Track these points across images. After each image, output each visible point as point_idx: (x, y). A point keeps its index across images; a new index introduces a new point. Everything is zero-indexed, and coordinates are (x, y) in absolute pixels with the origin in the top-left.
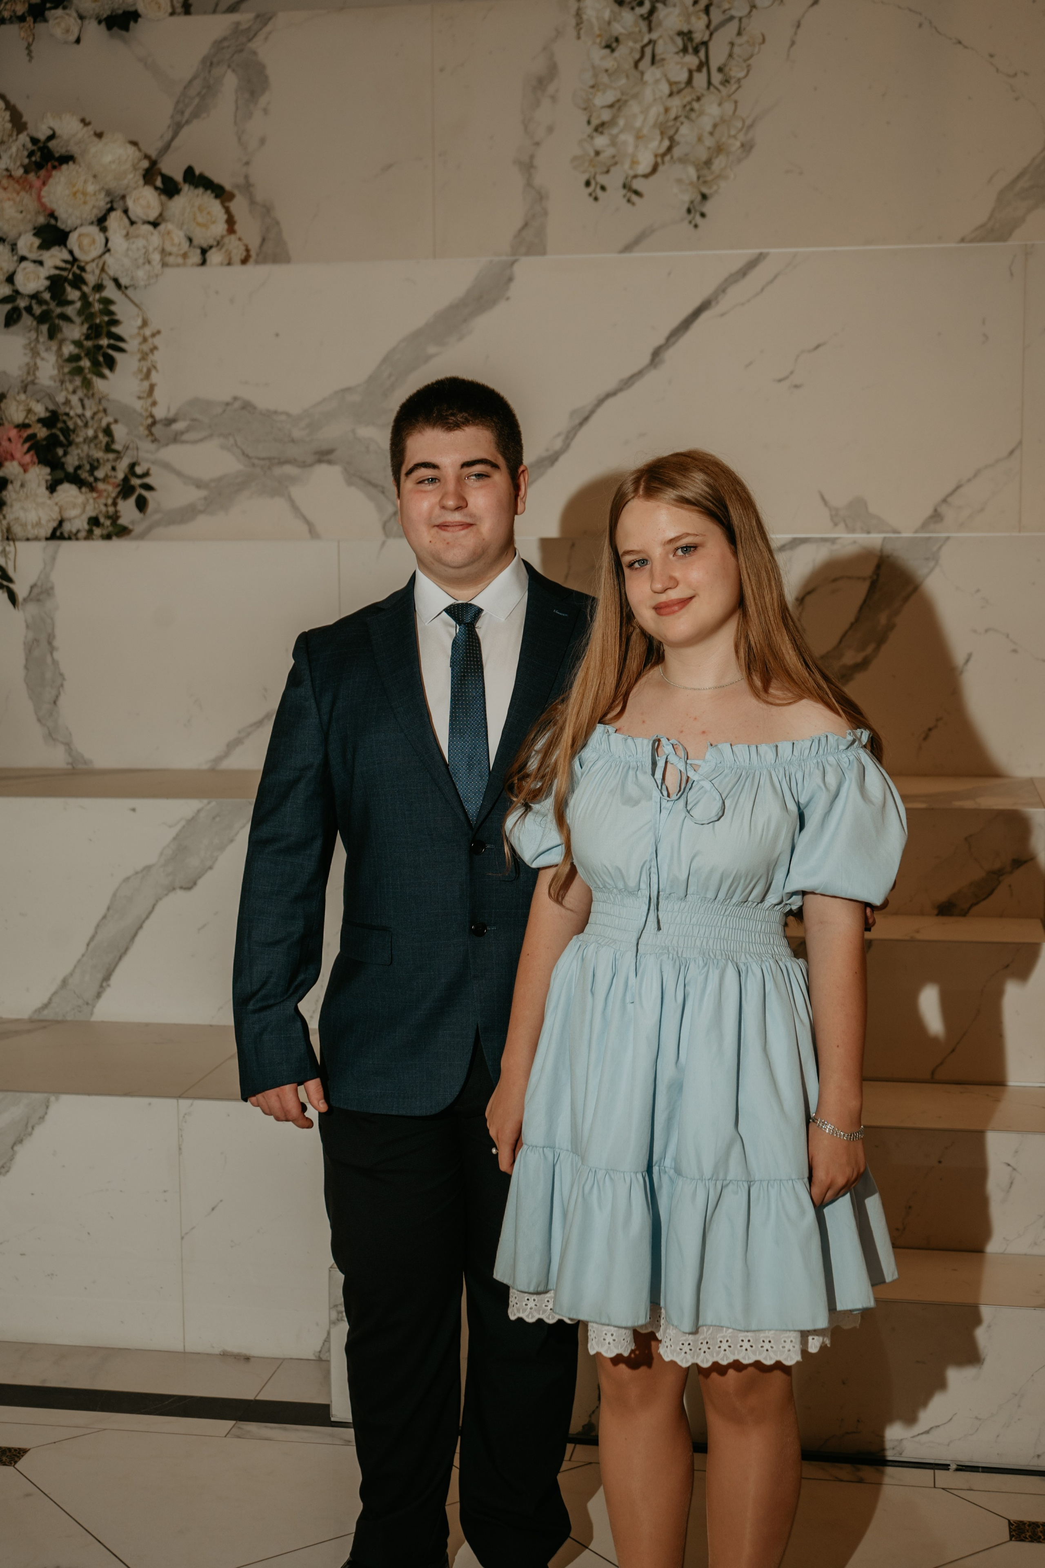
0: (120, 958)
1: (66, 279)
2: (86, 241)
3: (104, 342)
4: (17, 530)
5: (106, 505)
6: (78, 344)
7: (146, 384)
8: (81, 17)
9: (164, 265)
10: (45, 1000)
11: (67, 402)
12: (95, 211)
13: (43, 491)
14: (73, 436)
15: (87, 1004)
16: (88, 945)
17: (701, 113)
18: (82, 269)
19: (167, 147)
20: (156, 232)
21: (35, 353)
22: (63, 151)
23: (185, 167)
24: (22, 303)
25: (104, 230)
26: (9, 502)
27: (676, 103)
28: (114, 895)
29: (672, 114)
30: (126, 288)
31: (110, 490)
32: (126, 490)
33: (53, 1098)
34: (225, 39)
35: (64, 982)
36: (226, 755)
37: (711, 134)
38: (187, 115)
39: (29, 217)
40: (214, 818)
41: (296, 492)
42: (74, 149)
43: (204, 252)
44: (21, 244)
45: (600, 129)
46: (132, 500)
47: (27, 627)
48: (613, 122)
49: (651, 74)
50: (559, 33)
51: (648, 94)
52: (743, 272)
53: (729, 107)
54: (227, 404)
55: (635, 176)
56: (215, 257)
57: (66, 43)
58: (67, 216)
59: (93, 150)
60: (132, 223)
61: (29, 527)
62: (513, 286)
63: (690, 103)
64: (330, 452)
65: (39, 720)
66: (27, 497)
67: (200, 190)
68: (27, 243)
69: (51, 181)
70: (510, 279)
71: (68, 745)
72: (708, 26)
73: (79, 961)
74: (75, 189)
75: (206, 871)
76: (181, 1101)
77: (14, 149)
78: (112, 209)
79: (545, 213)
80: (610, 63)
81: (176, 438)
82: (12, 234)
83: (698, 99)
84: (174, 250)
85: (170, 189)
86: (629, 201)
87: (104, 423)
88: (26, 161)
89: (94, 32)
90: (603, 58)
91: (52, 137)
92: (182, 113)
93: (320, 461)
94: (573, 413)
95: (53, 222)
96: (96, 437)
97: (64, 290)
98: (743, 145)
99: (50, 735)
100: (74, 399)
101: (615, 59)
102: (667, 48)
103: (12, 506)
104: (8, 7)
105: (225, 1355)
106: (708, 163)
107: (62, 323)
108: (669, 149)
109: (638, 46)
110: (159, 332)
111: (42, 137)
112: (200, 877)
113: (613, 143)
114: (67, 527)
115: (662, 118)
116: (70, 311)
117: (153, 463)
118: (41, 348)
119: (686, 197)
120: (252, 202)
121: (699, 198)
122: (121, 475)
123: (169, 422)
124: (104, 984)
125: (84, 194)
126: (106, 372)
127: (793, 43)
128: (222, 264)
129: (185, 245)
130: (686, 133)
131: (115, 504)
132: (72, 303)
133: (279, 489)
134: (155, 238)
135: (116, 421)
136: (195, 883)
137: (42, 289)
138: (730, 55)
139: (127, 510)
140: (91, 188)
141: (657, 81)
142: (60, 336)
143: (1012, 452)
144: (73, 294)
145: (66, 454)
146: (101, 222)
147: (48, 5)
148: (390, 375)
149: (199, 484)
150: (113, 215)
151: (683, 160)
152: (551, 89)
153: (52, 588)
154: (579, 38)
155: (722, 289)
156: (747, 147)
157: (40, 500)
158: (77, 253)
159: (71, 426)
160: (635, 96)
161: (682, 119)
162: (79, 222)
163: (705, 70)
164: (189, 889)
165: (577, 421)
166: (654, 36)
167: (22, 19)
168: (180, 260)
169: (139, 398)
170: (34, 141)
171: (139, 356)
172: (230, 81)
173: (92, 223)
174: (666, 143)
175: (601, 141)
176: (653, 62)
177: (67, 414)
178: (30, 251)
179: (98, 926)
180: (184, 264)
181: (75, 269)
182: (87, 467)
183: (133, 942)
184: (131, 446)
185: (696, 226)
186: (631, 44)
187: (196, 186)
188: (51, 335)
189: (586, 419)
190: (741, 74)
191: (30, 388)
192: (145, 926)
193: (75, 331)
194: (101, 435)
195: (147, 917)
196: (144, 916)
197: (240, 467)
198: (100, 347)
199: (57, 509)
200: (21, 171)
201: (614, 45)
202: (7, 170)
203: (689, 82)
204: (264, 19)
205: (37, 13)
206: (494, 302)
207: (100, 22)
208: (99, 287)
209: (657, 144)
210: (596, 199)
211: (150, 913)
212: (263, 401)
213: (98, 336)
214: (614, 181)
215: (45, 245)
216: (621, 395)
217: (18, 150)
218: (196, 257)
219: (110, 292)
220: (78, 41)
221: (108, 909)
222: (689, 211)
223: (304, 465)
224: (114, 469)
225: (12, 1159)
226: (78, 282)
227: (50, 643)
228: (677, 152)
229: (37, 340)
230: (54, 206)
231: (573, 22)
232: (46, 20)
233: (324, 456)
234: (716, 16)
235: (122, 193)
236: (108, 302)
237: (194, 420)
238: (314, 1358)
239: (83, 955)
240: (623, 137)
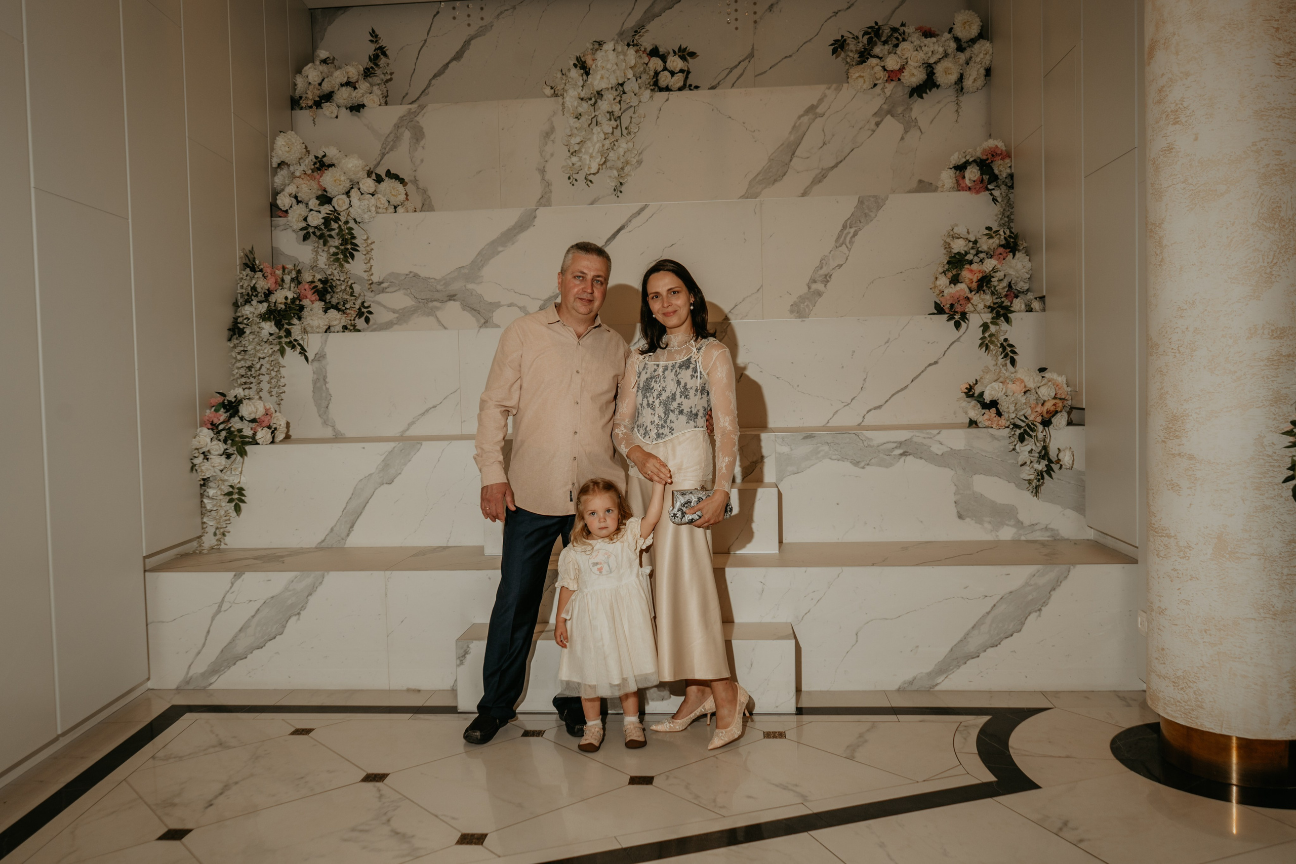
0: (358, 517)
1: (332, 219)
2: (340, 202)
3: (349, 247)
4: (309, 329)
5: (350, 320)
6: (337, 247)
7: (369, 265)
8: (339, 107)
9: (377, 213)
10: (323, 539)
11: (332, 274)
12: (345, 188)
13: (321, 312)
14: (335, 289)
15: (343, 539)
16: (343, 512)
17: (619, 147)
18: (339, 214)
19: (378, 164)
20: (373, 198)
21: (317, 252)
22: (330, 163)
23: (386, 170)
24: (311, 230)
25: (349, 197)
26: (304, 316)
27: (607, 142)
28: (355, 488)
29: (606, 147)
30: (359, 223)
31: (353, 313)
32: (360, 314)
33: (326, 573)
34: (404, 116)
35: (332, 530)
36: (408, 429)
37: (623, 156)
38: (387, 149)
39: (314, 191)
40: (401, 450)
41: (439, 314)
42: (335, 162)
43: (395, 207)
44: (310, 203)
45: (574, 154)
46: (363, 318)
47: (314, 373)
48: (580, 151)
49: (596, 130)
50: (555, 113)
51: (595, 138)
52: (639, 213)
53: (630, 145)
54: (407, 275)
55: (590, 174)
56: (400, 209)
57: (331, 118)
58: (332, 190)
59: (343, 161)
60: (362, 194)
61: (315, 328)
62: (536, 220)
63: (613, 142)
64: (455, 295)
65: (319, 416)
66: (313, 315)
67: (394, 180)
68: (313, 203)
69: (324, 175)
70: (535, 217)
71: (333, 427)
72: (620, 110)
73: (339, 519)
74: (335, 179)
75: (398, 475)
76: (386, 572)
77: (307, 161)
78: (352, 188)
79: (551, 192)
80: (577, 125)
81: (383, 291)
82: (306, 199)
83: (617, 141)
84: (382, 206)
85: (379, 180)
86: (588, 185)
87: (349, 283)
88: (313, 167)
89: (344, 113)
90: (574, 123)
91: (324, 156)
92: (385, 149)
93: (450, 300)
95: (325, 193)
96: (345, 289)
97: (331, 223)
98: (637, 161)
99: (325, 422)
100: (336, 272)
101: (580, 123)
102: (603, 119)
103: (306, 318)
104: (304, 102)
105: (408, 690)
106: (622, 169)
107: (329, 239)
108: (605, 162)
109: (590, 118)
110: (374, 242)
111: (320, 157)
112: (395, 478)
113: (580, 160)
114: (332, 329)
115: (600, 149)
116: (333, 233)
117: (373, 302)
118: (319, 250)
119: (613, 184)
120: (418, 188)
121: (619, 184)
122: (358, 307)
123: (380, 283)
124: (351, 530)
125: (340, 181)
126: (350, 260)
127: (658, 117)
128: (404, 212)
129: (387, 204)
130: (612, 156)
131: (354, 320)
132: (334, 230)
133: (431, 313)
134: (373, 200)
135: (355, 283)
136: (393, 481)
137: (320, 224)
138: (631, 122)
139: (360, 323)
140: (343, 178)
141: (599, 133)
142: (328, 244)
143: (758, 290)
144: (334, 225)
145: (332, 297)
146: (348, 193)
147: (323, 101)
148: (481, 260)
149: (394, 311)
150: (353, 190)
151: (611, 168)
152: (552, 137)
153: (325, 355)
154: (564, 115)
155: (630, 220)
156: (640, 162)
157: (320, 316)
158: (337, 208)
159: (334, 285)
160: (589, 139)
161: (610, 150)
162: (337, 193)
163: (619, 127)
164: (390, 483)
166: (597, 113)
167: (311, 107)
168: (384, 211)
169: (365, 271)
170: (316, 157)
171: (365, 253)
172: (407, 135)
173: (343, 194)
174: (604, 159)
175: (574, 159)
176: (597, 125)
177: (332, 279)
178: (315, 207)
179: (347, 503)
180: (386, 213)
181: (336, 214)
182: (342, 303)
183: (364, 510)
184: (362, 294)
185: (618, 197)
186: (586, 117)
187: (392, 179)
188: (325, 245)
190: (636, 131)
191: (315, 268)
192: (370, 502)
193: (337, 242)
194: (348, 289)
195: (370, 498)
197: (414, 303)
198: (348, 249)
199: (327, 320)
200: (310, 171)
201: (579, 117)
202: (304, 171)
203: (612, 133)
204: (422, 107)
205: (318, 104)
206: (528, 227)
207: (347, 109)
208: (347, 222)
209: (599, 160)
210: (573, 185)
211: (372, 495)
212: (423, 273)
213: (346, 244)
214: (581, 177)
215: (322, 204)
217: (309, 162)
218: (393, 210)
219: (352, 224)
220: (337, 117)
221: (352, 494)
222: (615, 190)
223: (442, 302)
224: (354, 304)
225: (307, 603)
226: (337, 220)
227: (324, 380)
228: (608, 164)
229: (318, 247)
230: (326, 186)
231: (561, 108)
232: (322, 108)
233: (452, 297)
234: (624, 106)
235: (358, 180)
236: (351, 229)
237: (391, 282)
238: (450, 689)
239: (341, 517)
240: (584, 157)
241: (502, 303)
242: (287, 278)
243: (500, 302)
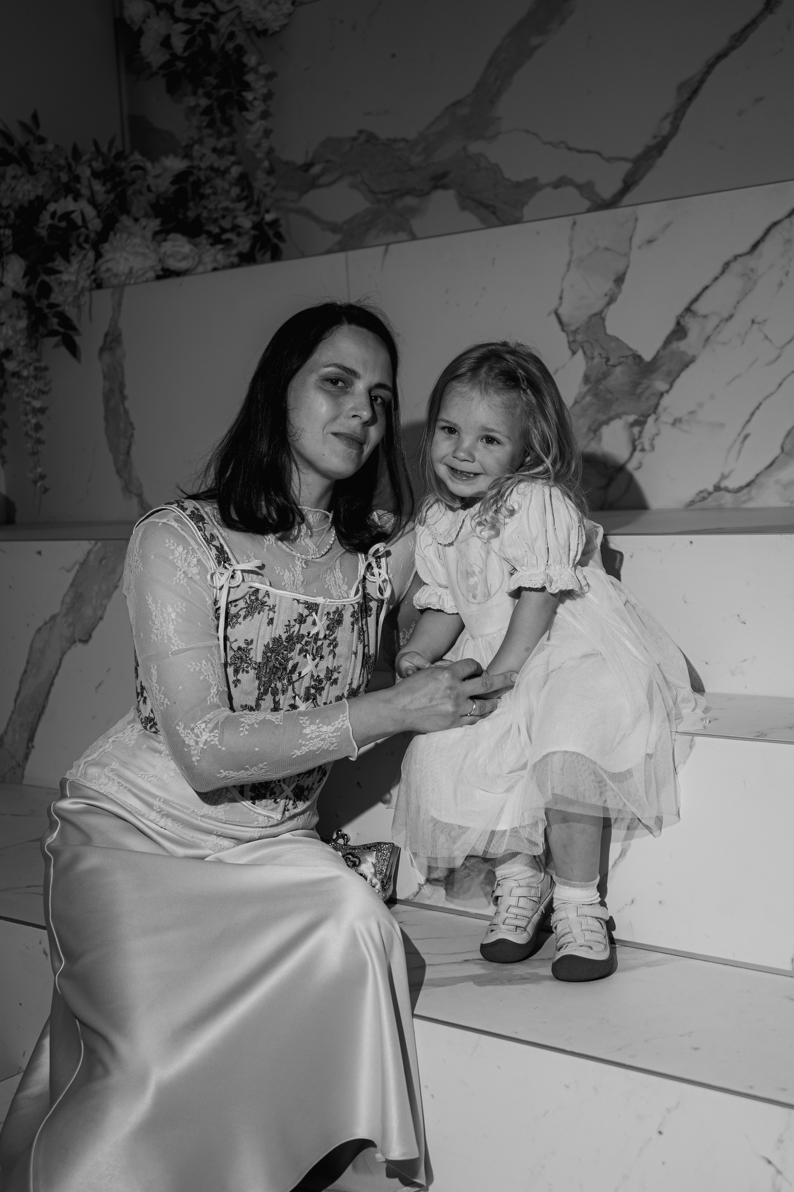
0: (40, 717)
13: (144, 241)
14: (205, 190)
15: (19, 765)
16: (15, 701)
28: (31, 647)
31: (239, 240)
32: (263, 242)
35: (1, 741)
40: (101, 561)
41: (415, 221)
47: (105, 377)
54: (355, 139)
64: (444, 175)
65: (118, 472)
66: (125, 246)
73: (10, 719)
75: (98, 622)
81: (313, 184)
93: (436, 187)
94: (681, 87)
112: (93, 629)
123: (307, 166)
124: (30, 745)
133: (401, 222)
136: (90, 636)
148: (496, 78)
149: (334, 228)
157: (137, 249)
164: (85, 641)
165: (686, 96)
178: (183, 11)
179: (21, 682)
183: (48, 700)
189: (695, 92)
192: (56, 682)
195: (56, 674)
196: (54, 672)
197: (368, 205)
208: (231, 36)
211: (59, 667)
212: (385, 131)
216: (733, 54)
219: (243, 39)
221: (28, 662)
223: (423, 194)
227: (121, 392)
233: (439, 180)
236: (239, 51)
237: (328, 161)
239: (13, 713)
241: (542, 181)
242: (85, 172)
243: (535, 179)
